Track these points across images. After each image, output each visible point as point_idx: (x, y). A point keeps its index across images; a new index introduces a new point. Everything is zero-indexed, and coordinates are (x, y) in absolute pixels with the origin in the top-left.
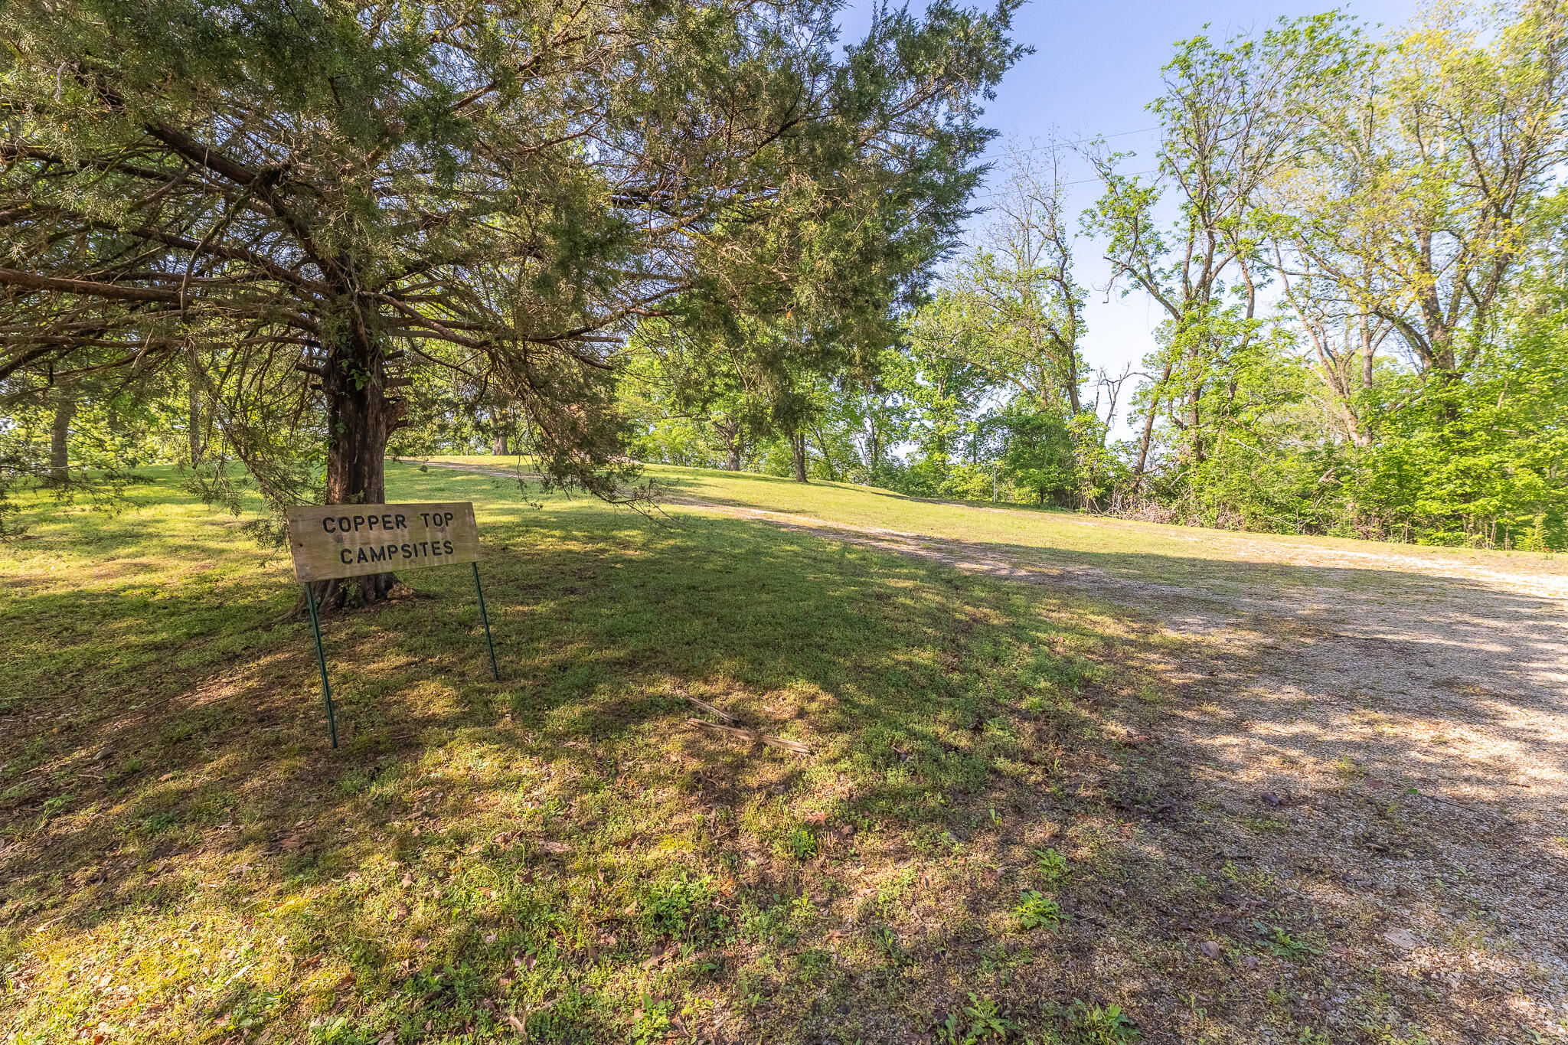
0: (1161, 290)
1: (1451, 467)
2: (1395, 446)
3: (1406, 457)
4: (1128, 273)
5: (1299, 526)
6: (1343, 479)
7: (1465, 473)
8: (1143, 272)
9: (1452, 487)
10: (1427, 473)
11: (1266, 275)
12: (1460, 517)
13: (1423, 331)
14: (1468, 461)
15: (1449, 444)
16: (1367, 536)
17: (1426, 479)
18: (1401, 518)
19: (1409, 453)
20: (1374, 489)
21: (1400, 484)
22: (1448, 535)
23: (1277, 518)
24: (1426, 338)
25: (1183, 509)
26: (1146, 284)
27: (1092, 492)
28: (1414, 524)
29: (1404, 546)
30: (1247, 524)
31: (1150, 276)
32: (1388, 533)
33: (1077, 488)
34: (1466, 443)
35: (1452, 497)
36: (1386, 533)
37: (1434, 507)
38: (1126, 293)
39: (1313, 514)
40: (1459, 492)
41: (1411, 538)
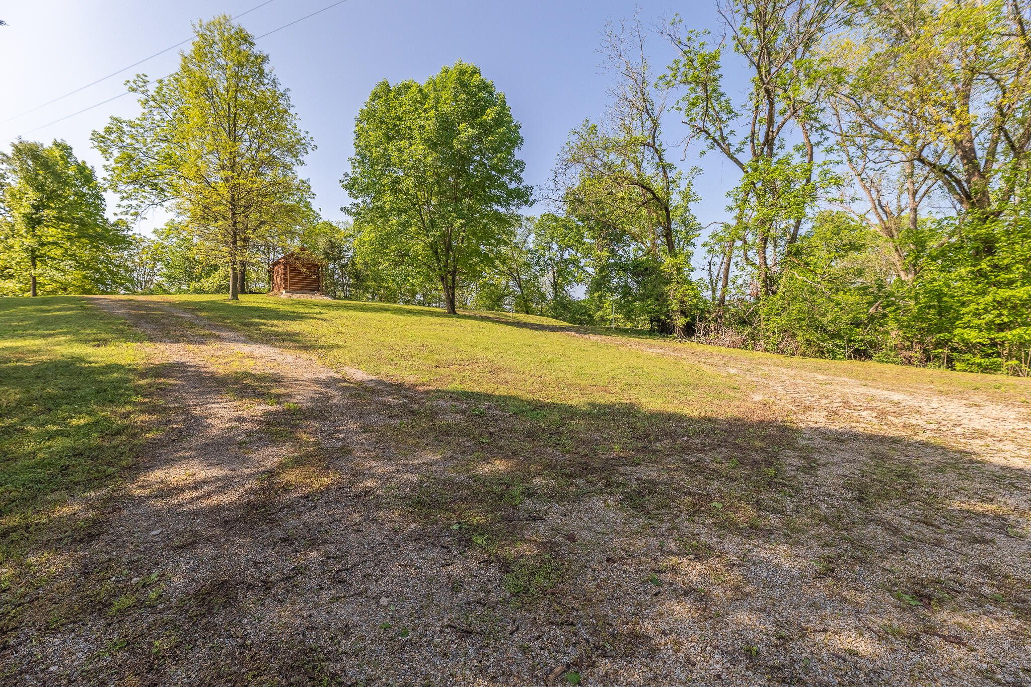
0: (732, 150)
1: (989, 298)
2: (935, 280)
3: (946, 290)
4: (704, 135)
5: (849, 352)
6: (888, 310)
7: (1000, 304)
8: (717, 136)
9: (991, 317)
10: (963, 304)
11: (822, 134)
12: (995, 345)
13: (962, 177)
14: (1004, 293)
15: (986, 277)
16: (909, 361)
17: (964, 310)
18: (940, 344)
19: (948, 286)
20: (916, 319)
21: (940, 314)
22: (985, 361)
23: (829, 345)
24: (965, 185)
25: (752, 336)
26: (719, 145)
27: (680, 321)
28: (954, 349)
29: (944, 371)
30: (802, 350)
31: (724, 139)
32: (928, 359)
33: (669, 318)
34: (1002, 277)
35: (989, 326)
36: (928, 358)
37: (972, 336)
38: (703, 153)
39: (862, 341)
40: (998, 321)
41: (950, 363)
